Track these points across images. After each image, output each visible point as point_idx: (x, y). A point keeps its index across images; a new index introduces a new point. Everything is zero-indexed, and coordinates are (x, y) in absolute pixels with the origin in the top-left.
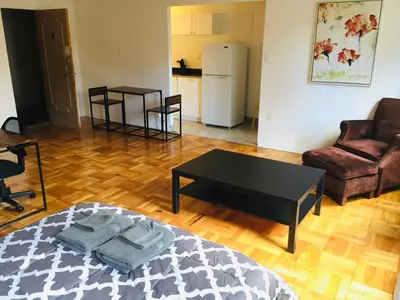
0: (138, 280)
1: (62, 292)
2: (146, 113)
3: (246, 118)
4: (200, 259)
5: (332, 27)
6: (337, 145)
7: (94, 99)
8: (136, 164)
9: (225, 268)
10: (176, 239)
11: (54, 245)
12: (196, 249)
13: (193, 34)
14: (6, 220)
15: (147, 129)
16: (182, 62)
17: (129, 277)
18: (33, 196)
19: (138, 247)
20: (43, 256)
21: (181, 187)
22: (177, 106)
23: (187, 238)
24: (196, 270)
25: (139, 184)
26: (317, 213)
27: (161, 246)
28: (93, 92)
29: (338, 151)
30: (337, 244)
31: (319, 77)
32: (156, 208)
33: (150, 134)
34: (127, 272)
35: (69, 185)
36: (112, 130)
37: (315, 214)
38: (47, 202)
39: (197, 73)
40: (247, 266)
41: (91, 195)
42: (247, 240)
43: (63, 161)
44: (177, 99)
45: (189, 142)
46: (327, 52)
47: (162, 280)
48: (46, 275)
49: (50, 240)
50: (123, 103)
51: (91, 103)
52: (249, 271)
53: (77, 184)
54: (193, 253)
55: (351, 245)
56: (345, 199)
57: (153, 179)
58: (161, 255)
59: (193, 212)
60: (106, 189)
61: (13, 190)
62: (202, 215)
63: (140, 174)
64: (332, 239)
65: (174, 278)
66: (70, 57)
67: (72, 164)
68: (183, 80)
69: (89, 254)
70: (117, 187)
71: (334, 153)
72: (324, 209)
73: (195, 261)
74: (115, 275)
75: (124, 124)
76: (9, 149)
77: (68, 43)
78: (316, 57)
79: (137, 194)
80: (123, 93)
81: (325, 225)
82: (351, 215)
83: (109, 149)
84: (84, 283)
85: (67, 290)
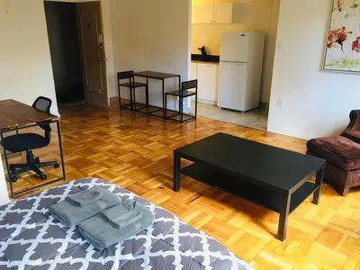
0: (109, 259)
1: (39, 262)
2: (165, 96)
3: (260, 103)
4: (173, 243)
5: (347, 16)
6: (344, 134)
7: (122, 81)
8: (149, 142)
9: (194, 255)
10: (155, 220)
11: (46, 216)
12: (172, 233)
13: (213, 23)
14: (30, 186)
15: (164, 110)
16: (203, 49)
17: (102, 255)
18: (56, 166)
19: (115, 226)
20: (33, 226)
21: (181, 167)
22: (193, 90)
23: (166, 220)
24: (165, 254)
25: (148, 161)
26: (315, 202)
27: (138, 226)
28: (121, 76)
29: (344, 141)
30: (331, 235)
31: (331, 65)
32: (160, 185)
33: (168, 115)
34: (102, 249)
35: (88, 158)
36: (136, 110)
37: (313, 202)
38: (66, 172)
39: (215, 59)
40: (218, 255)
41: (106, 169)
42: (239, 223)
43: (89, 136)
44: (194, 84)
45: (202, 124)
46: (340, 41)
47: (130, 262)
48: (30, 245)
49: (44, 211)
50: (147, 86)
51: (119, 85)
52: (218, 260)
53: (95, 158)
54: (167, 236)
55: (345, 238)
56: (346, 190)
57: (162, 157)
58: (137, 235)
59: (193, 191)
60: (119, 163)
61: (41, 160)
62: (200, 194)
63: (152, 151)
64: (326, 229)
65: (142, 260)
66: (102, 45)
67: (95, 140)
68: (203, 66)
69: (73, 228)
70: (129, 162)
71: (339, 142)
72: (323, 198)
73: (167, 244)
74: (91, 251)
75: (147, 105)
76: (38, 123)
77: (100, 32)
78: (329, 46)
79: (145, 170)
80: (148, 77)
81: (321, 214)
82: (350, 207)
83: (130, 128)
84: (60, 255)
85: (44, 260)
